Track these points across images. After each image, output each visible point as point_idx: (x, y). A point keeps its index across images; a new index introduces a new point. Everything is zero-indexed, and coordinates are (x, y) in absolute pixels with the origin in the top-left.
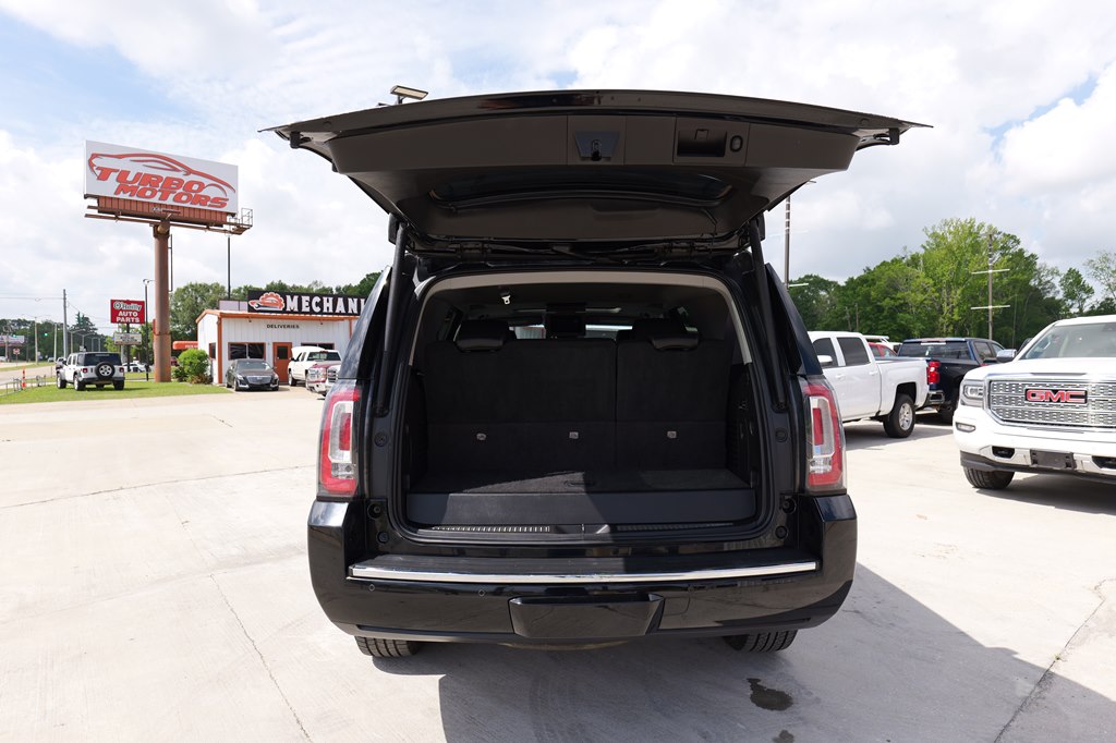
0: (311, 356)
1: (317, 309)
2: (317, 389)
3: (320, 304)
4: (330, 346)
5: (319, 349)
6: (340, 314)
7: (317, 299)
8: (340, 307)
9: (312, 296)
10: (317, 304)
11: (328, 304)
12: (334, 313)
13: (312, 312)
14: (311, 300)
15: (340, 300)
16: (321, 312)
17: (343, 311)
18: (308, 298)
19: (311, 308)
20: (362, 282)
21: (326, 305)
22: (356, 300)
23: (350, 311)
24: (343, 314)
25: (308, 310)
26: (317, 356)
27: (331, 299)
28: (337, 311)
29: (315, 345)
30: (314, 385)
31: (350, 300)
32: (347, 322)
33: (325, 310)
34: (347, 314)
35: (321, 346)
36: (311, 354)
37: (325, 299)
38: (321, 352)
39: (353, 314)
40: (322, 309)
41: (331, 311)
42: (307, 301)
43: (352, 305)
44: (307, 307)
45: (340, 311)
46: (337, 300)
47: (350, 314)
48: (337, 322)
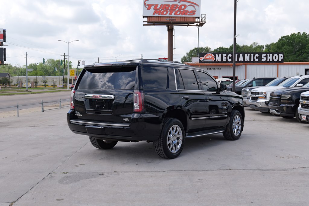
1: (230, 60)
4: (236, 78)
6: (241, 62)
7: (230, 55)
8: (241, 59)
10: (230, 58)
12: (238, 62)
13: (227, 61)
14: (227, 56)
15: (241, 55)
16: (232, 62)
17: (242, 60)
18: (225, 55)
22: (249, 55)
23: (246, 61)
24: (242, 62)
25: (225, 60)
27: (236, 55)
28: (240, 61)
31: (246, 55)
32: (244, 67)
34: (244, 62)
38: (226, 81)
39: (247, 62)
41: (236, 61)
42: (225, 56)
43: (247, 57)
44: (225, 59)
45: (241, 61)
46: (240, 55)
47: (246, 62)
48: (239, 66)
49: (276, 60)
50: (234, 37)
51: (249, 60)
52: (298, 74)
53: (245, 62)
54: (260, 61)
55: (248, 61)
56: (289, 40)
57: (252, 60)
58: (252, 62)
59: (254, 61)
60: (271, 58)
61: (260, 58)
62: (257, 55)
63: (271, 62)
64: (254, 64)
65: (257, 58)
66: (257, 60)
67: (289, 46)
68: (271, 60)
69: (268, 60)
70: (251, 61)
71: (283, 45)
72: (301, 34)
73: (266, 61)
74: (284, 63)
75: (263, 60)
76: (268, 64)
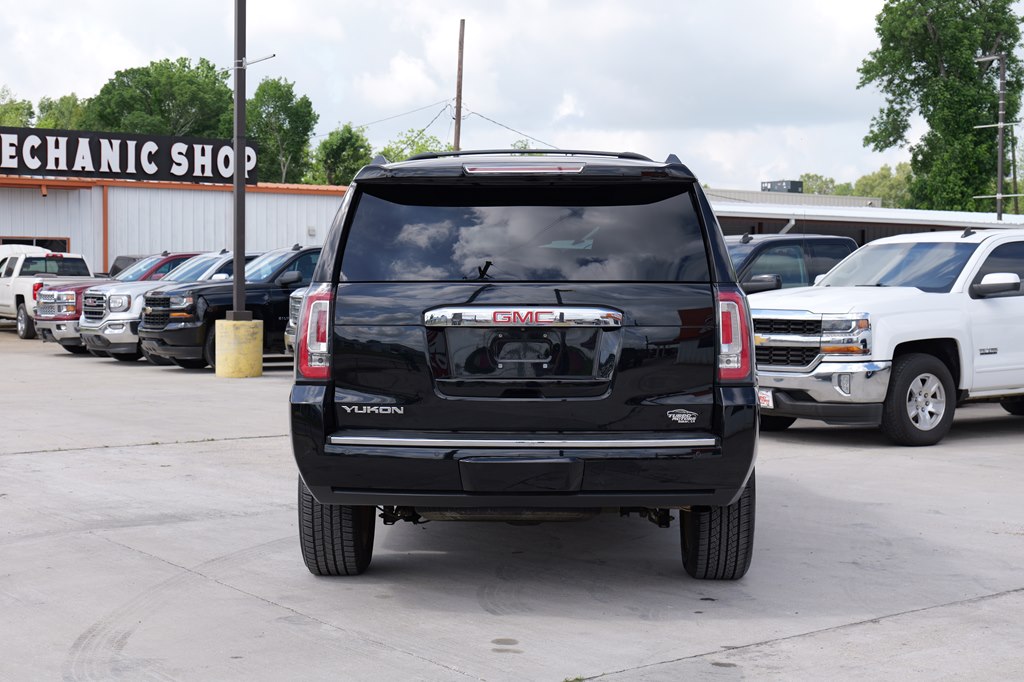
0: (29, 267)
1: (34, 163)
2: (56, 333)
3: (40, 152)
4: (61, 244)
5: (41, 252)
6: (83, 173)
7: (33, 141)
8: (83, 159)
9: (23, 133)
10: (34, 152)
11: (57, 153)
12: (70, 172)
13: (22, 168)
14: (21, 142)
15: (84, 144)
16: (42, 170)
17: (90, 168)
18: (14, 139)
19: (21, 161)
20: (107, 90)
21: (52, 153)
22: (116, 143)
23: (104, 168)
24: (89, 174)
25: (14, 164)
26: (40, 266)
27: (63, 141)
28: (77, 167)
29: (28, 242)
30: (52, 326)
31: (104, 143)
32: (96, 195)
33: (51, 166)
34: (97, 173)
35: (42, 243)
36: (29, 261)
37: (51, 140)
38: (47, 258)
39: (110, 174)
40: (44, 161)
41: (63, 166)
42: (12, 145)
43: (110, 154)
44: (12, 157)
45: (83, 168)
46: (78, 142)
47: (104, 175)
48: (77, 191)
49: (226, 173)
50: (240, 64)
51: (116, 168)
52: (310, 235)
53: (99, 176)
54: (164, 174)
55: (114, 170)
56: (149, 86)
57: (131, 169)
58: (131, 176)
59: (140, 174)
60: (207, 161)
61: (163, 159)
62: (151, 147)
63: (207, 179)
64: (139, 184)
65: (151, 157)
66: (151, 168)
67: (151, 115)
68: (208, 173)
69: (197, 172)
70: (129, 171)
71: (126, 105)
72: (193, 67)
73: (189, 176)
74: (260, 184)
75: (176, 170)
76: (196, 186)
